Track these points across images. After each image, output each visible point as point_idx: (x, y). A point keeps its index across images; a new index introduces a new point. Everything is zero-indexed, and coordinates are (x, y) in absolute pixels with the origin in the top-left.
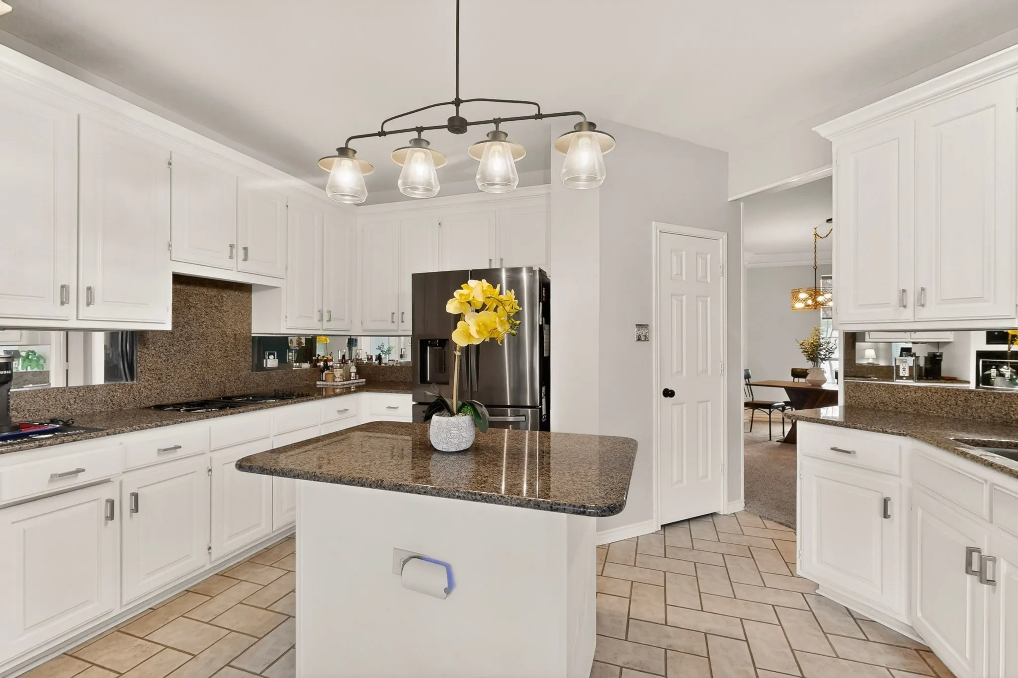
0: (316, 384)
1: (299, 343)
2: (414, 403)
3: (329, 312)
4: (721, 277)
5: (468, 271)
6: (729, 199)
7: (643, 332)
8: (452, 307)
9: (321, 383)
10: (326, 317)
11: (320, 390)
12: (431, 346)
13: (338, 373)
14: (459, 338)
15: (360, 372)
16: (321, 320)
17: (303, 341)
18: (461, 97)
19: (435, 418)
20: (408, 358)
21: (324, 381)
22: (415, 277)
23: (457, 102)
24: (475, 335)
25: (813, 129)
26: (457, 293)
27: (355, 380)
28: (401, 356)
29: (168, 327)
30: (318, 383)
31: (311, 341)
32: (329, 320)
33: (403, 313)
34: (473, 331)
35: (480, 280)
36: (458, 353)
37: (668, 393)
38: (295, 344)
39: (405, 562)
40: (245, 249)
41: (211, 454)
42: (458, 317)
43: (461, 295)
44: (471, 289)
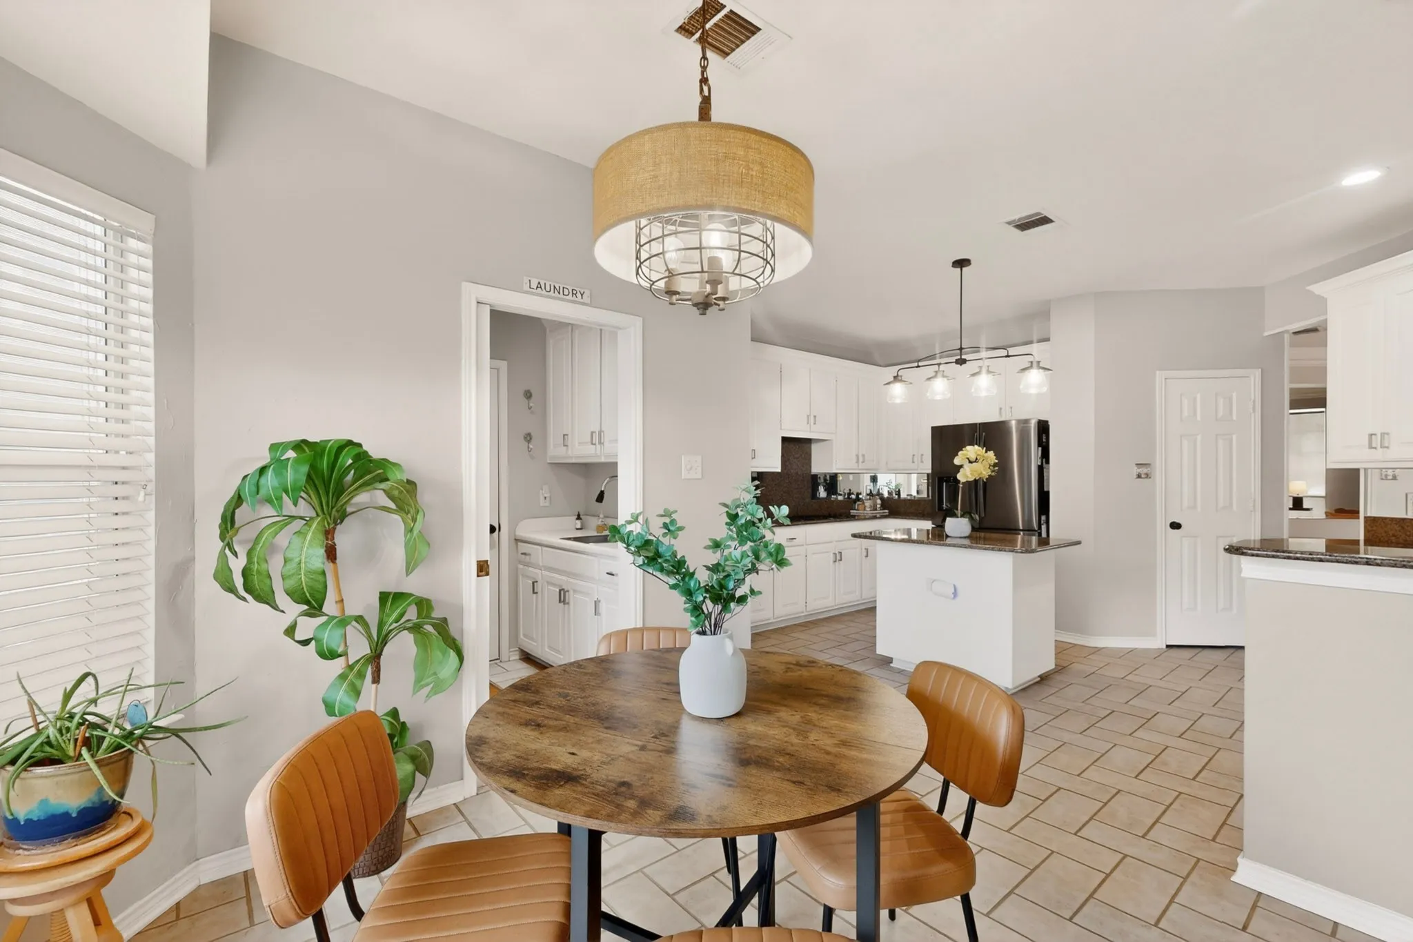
0: (850, 513)
1: (825, 480)
2: (934, 526)
3: (863, 456)
4: (1253, 415)
5: (976, 424)
6: (1266, 334)
7: (1144, 470)
8: (957, 461)
9: (855, 511)
10: (861, 459)
11: (854, 516)
12: (946, 481)
13: (868, 504)
14: (961, 477)
15: (883, 506)
16: (857, 462)
17: (828, 477)
18: (963, 347)
19: (948, 519)
20: (925, 495)
21: (857, 510)
22: (934, 429)
23: (961, 349)
24: (970, 476)
25: (1308, 288)
26: (960, 453)
27: (879, 511)
28: (918, 492)
29: (780, 471)
30: (851, 511)
31: (834, 477)
32: (863, 462)
33: (922, 455)
34: (968, 474)
35: (974, 445)
36: (961, 486)
37: (1175, 526)
38: (822, 480)
39: (933, 582)
40: (815, 417)
41: (807, 547)
42: (961, 466)
43: (963, 454)
44: (968, 451)
